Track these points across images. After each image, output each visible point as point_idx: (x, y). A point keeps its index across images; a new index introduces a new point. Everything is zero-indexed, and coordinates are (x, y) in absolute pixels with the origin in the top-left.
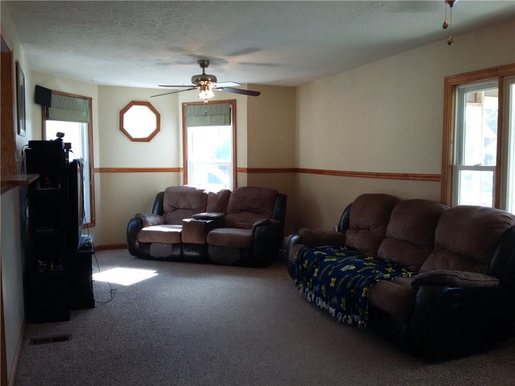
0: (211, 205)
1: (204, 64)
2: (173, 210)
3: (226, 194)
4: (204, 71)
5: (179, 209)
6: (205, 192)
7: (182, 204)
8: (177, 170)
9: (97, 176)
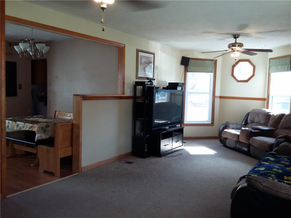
0: (271, 122)
1: (236, 37)
2: (252, 123)
3: (280, 117)
4: (236, 41)
5: (254, 122)
6: (270, 114)
7: (256, 120)
8: (264, 99)
9: (217, 100)
